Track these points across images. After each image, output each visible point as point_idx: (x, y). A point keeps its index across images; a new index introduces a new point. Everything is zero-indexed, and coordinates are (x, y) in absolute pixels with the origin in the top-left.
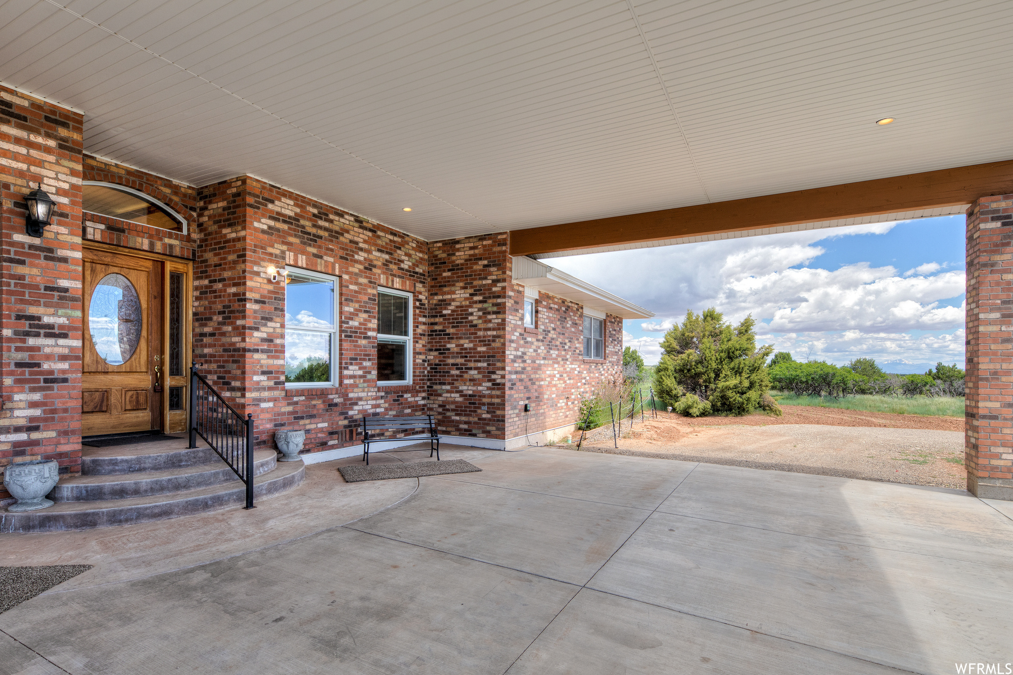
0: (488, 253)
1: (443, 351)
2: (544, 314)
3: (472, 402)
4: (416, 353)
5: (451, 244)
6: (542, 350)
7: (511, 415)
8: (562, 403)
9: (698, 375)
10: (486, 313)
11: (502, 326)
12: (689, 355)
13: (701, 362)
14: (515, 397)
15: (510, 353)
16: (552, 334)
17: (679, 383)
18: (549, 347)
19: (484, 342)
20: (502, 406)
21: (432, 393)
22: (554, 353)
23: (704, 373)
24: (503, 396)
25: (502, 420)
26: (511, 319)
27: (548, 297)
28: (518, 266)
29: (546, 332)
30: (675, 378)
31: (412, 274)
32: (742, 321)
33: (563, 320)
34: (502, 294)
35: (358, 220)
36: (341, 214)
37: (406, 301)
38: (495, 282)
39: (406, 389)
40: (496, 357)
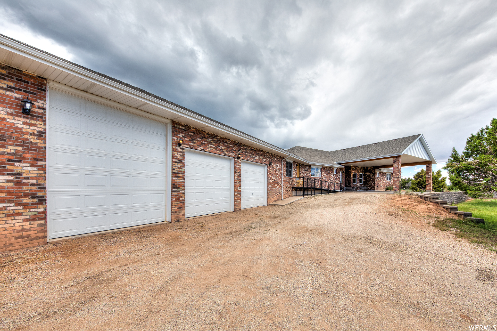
0: (372, 168)
1: (366, 180)
2: (380, 175)
3: (370, 186)
4: (363, 180)
5: (367, 168)
6: (380, 179)
7: (376, 187)
8: (383, 186)
9: (422, 184)
10: (372, 175)
11: (374, 177)
12: (419, 180)
13: (423, 181)
14: (376, 185)
15: (375, 180)
16: (381, 177)
17: (417, 186)
18: (381, 179)
19: (372, 179)
20: (374, 186)
21: (365, 185)
22: (381, 180)
23: (424, 184)
24: (375, 185)
25: (374, 187)
26: (375, 176)
27: (380, 173)
28: (376, 170)
29: (380, 177)
30: (416, 185)
31: (362, 171)
32: (438, 171)
33: (383, 175)
34: (374, 173)
35: (358, 167)
36: (357, 167)
37: (362, 174)
38: (373, 172)
39: (362, 184)
40: (374, 180)
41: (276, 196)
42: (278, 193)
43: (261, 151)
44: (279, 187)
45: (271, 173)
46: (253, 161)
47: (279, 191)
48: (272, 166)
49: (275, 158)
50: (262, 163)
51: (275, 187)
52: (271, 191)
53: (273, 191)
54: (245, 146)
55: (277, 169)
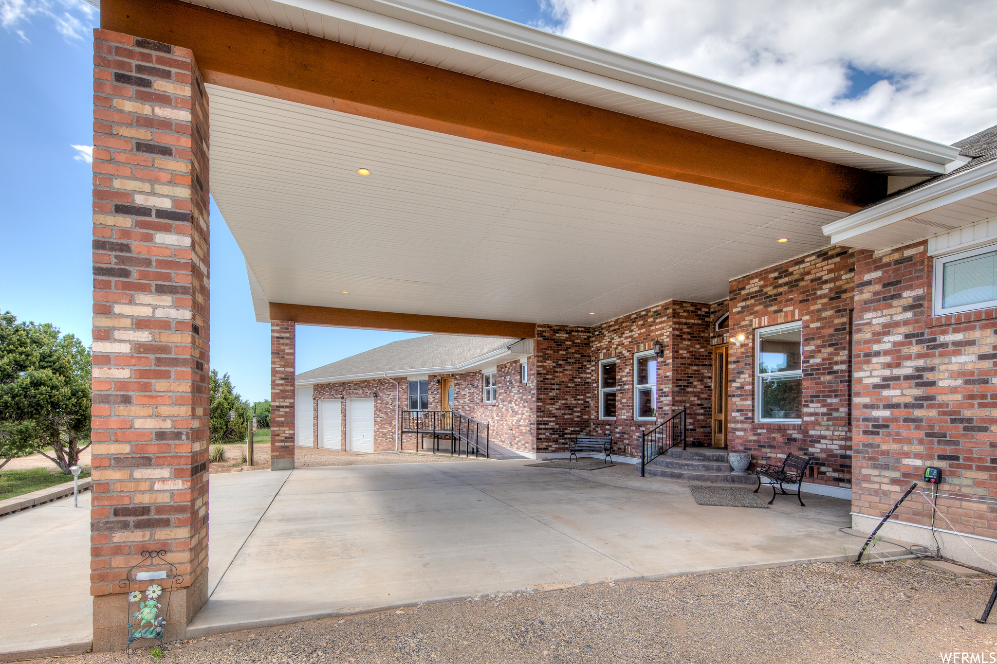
41: (386, 442)
42: (390, 438)
43: (366, 381)
44: (392, 429)
45: (378, 408)
46: (356, 397)
47: (392, 435)
48: (379, 398)
49: (386, 383)
50: (366, 396)
51: (386, 428)
52: (379, 434)
53: (381, 435)
54: (349, 383)
55: (388, 400)
